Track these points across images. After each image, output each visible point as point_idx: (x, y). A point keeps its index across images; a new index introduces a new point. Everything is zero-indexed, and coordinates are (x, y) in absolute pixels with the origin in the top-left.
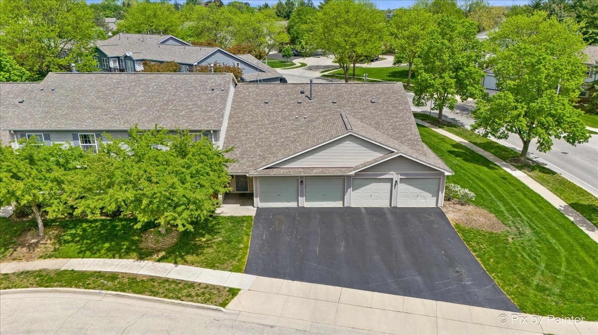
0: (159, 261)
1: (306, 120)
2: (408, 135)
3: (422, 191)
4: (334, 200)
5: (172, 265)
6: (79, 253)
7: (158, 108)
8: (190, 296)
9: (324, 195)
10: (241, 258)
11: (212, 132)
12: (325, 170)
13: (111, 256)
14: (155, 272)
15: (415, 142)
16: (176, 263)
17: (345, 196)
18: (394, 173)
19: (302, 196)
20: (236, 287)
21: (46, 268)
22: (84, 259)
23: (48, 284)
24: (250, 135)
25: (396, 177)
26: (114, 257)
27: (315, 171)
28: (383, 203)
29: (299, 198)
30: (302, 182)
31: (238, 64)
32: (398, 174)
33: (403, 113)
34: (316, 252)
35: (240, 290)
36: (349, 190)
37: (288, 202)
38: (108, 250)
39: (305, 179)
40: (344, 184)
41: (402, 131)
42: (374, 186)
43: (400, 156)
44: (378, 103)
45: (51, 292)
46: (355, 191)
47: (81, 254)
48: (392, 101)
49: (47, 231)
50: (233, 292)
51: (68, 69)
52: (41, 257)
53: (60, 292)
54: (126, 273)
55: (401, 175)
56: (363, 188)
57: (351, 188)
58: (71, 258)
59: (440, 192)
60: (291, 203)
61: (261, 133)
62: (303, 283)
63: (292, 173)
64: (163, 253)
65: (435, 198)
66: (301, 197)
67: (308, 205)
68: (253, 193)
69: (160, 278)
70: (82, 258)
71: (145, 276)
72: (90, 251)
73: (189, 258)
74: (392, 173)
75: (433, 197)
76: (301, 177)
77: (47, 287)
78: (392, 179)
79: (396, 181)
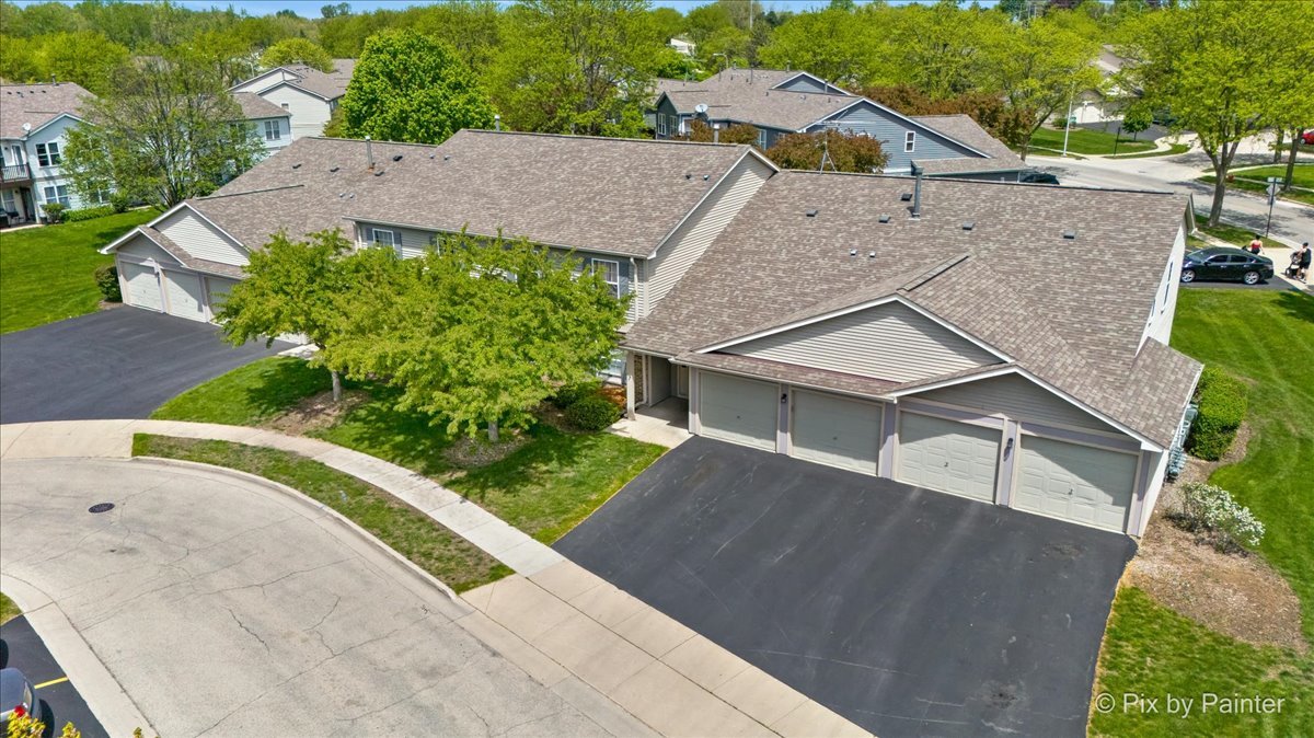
0: (446, 486)
1: (872, 261)
2: (1105, 330)
3: (1087, 484)
4: (857, 456)
5: (457, 497)
6: (356, 440)
7: (572, 206)
8: (428, 555)
9: (835, 439)
10: (571, 519)
11: (632, 260)
12: (832, 377)
13: (390, 457)
14: (421, 502)
15: (1114, 352)
16: (466, 497)
17: (881, 452)
18: (1006, 418)
19: (784, 430)
20: (511, 565)
21: (296, 450)
22: (356, 452)
23: (275, 475)
24: (732, 280)
25: (1011, 429)
26: (392, 461)
27: (810, 376)
28: (977, 491)
29: (778, 432)
30: (784, 396)
31: (910, 136)
32: (1016, 422)
33: (1136, 272)
34: (717, 550)
35: (512, 572)
36: (890, 438)
37: (758, 436)
38: (396, 447)
39: (793, 391)
40: (880, 422)
41: (1097, 318)
42: (953, 440)
43: (1015, 373)
44: (1083, 241)
45: (270, 487)
46: (907, 445)
47: (357, 443)
48: (1125, 240)
49: (344, 396)
50: (499, 571)
51: (596, 131)
52: (306, 434)
53: (281, 492)
54: (381, 490)
55: (1025, 425)
56: (926, 441)
57: (896, 435)
58: (340, 445)
59: (1135, 496)
60: (763, 441)
61: (755, 278)
62: (635, 598)
63: (760, 372)
64: (461, 474)
65: (1124, 509)
66: (781, 431)
67: (798, 453)
68: (688, 400)
69: (418, 511)
70: (354, 449)
71: (400, 502)
72: (369, 442)
73: (492, 494)
74: (1000, 415)
75: (1114, 504)
76: (784, 385)
77: (271, 478)
78: (1001, 432)
79: (1011, 440)
